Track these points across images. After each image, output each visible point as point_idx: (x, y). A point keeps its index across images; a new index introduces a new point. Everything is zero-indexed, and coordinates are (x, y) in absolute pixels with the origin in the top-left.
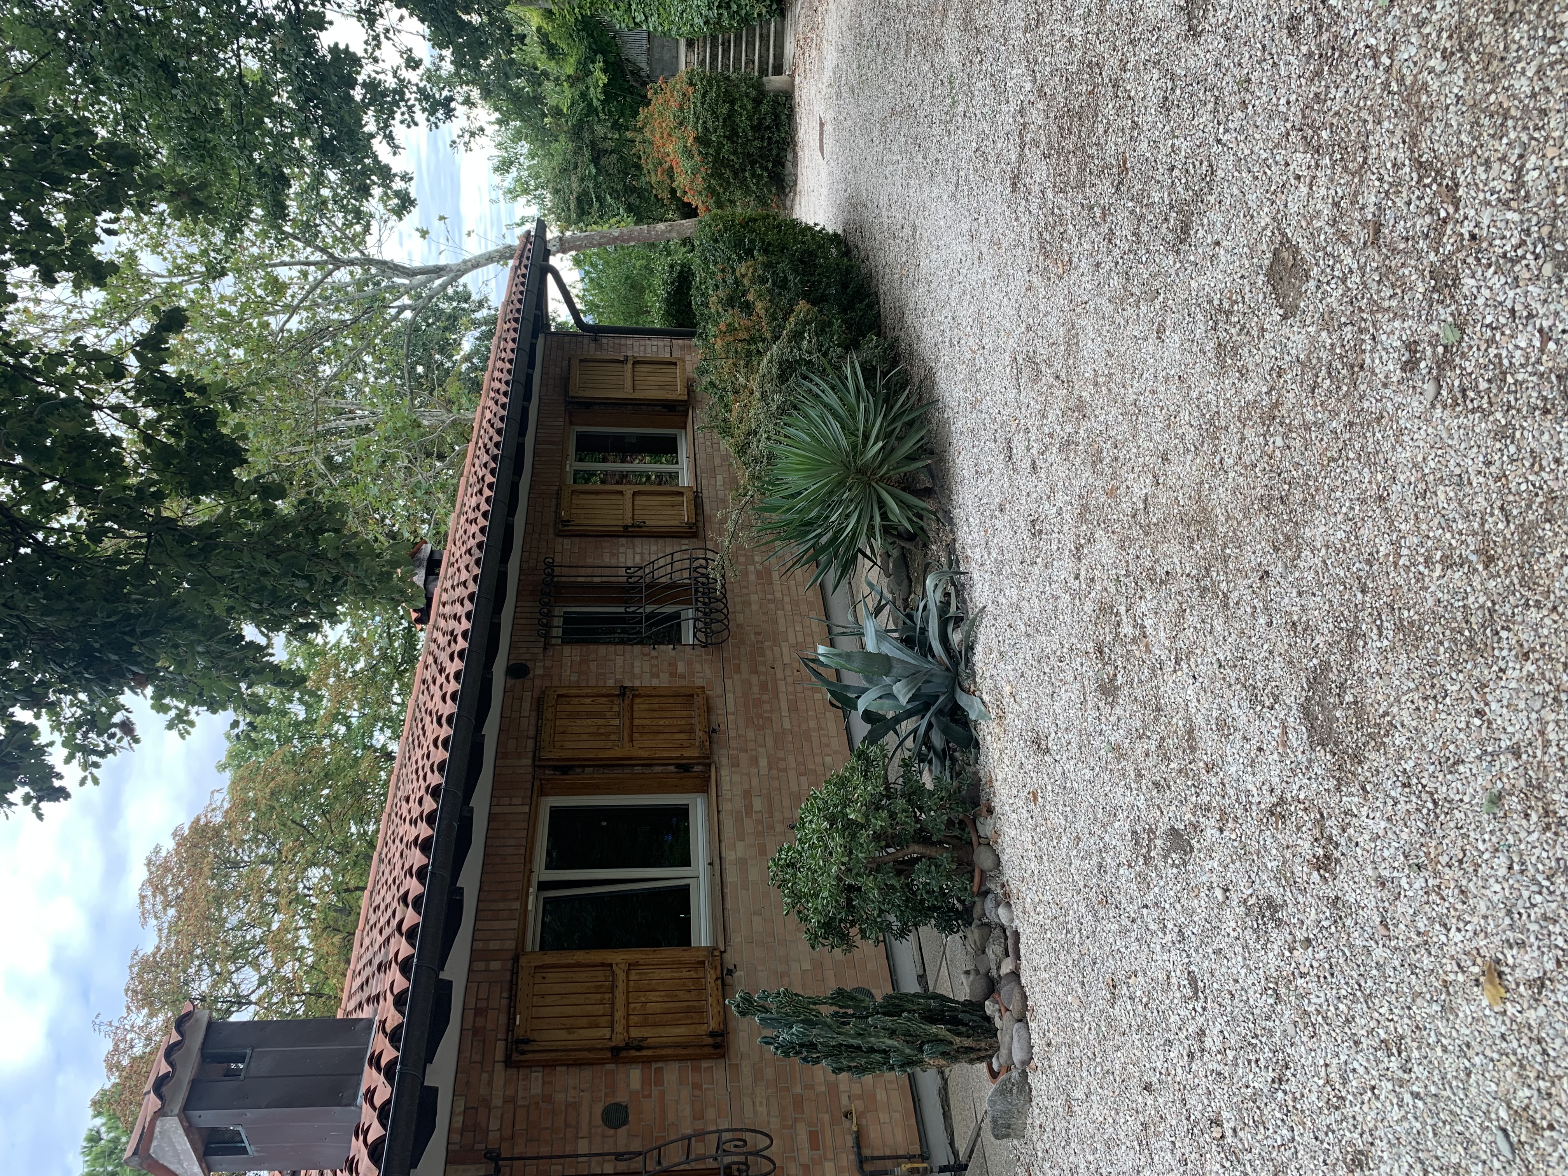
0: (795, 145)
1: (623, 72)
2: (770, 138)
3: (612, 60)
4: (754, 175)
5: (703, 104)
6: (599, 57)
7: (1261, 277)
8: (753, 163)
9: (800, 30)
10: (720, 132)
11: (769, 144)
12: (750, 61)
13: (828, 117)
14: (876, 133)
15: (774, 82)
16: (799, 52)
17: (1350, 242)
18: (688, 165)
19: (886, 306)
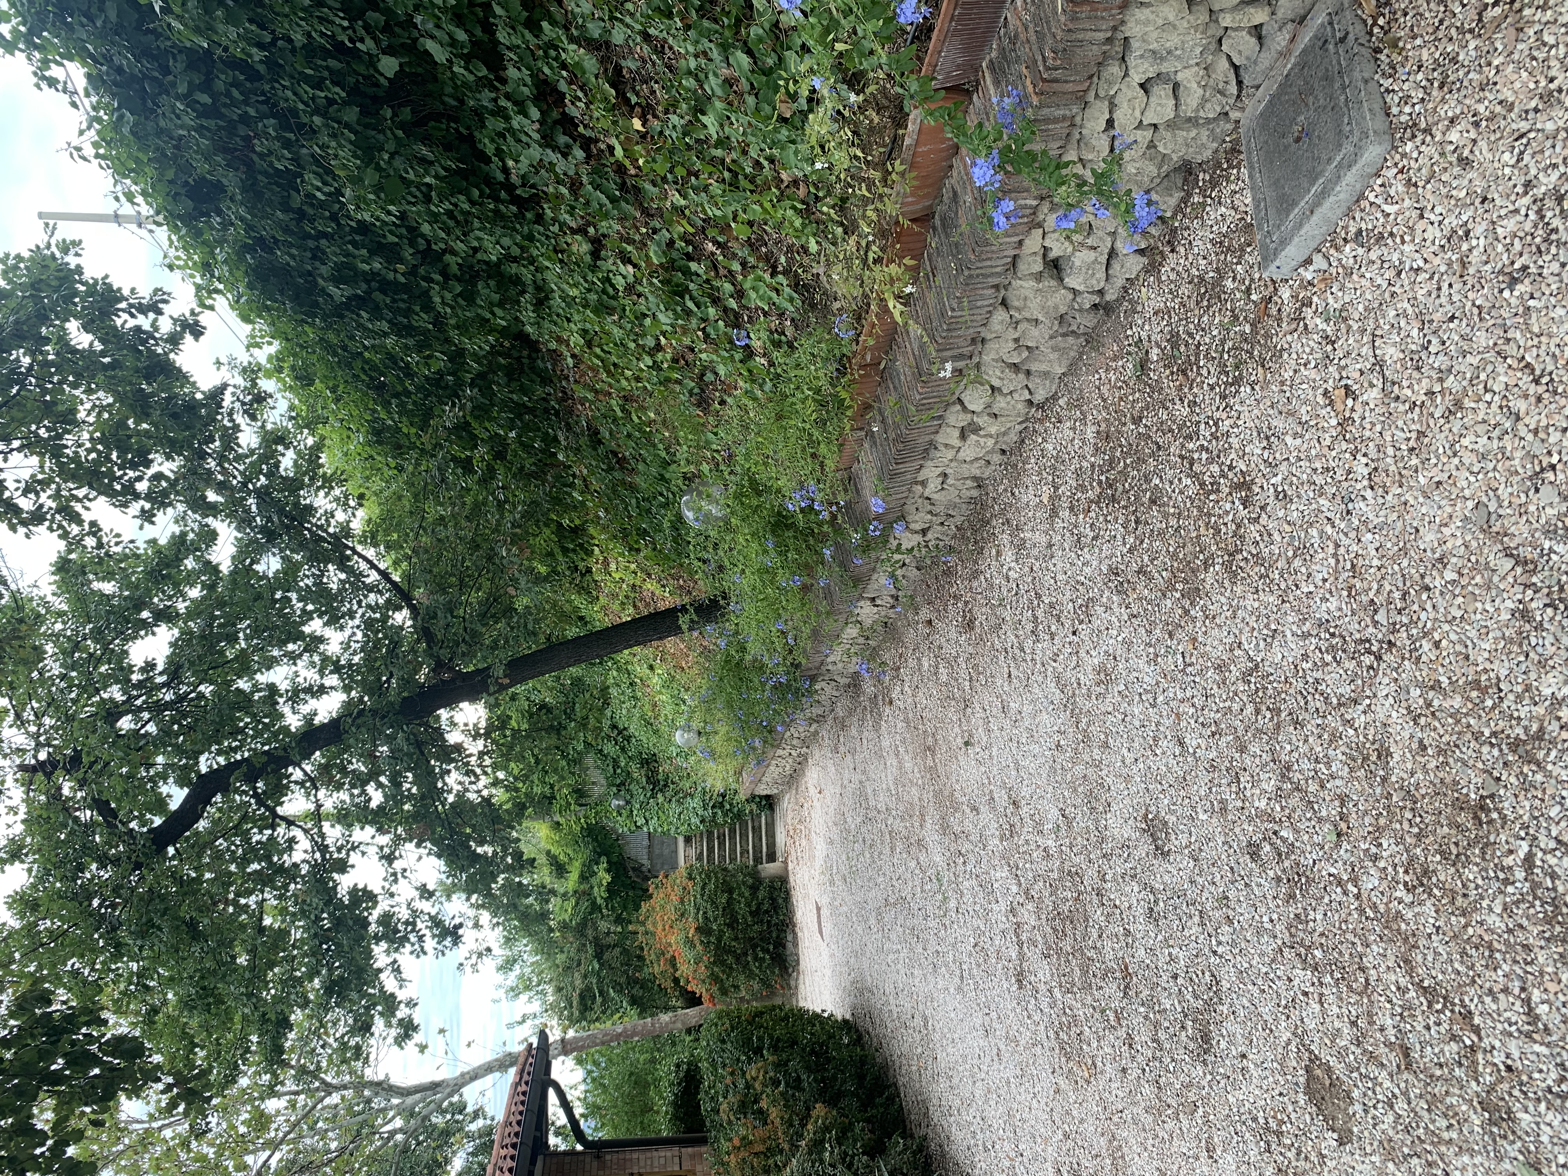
0: (794, 926)
1: (625, 869)
2: (769, 922)
3: (615, 859)
4: (756, 959)
5: (702, 895)
6: (604, 859)
7: (1301, 1095)
8: (754, 947)
9: (789, 821)
10: (721, 920)
11: (769, 927)
12: (744, 852)
13: (824, 901)
14: (872, 921)
15: (769, 869)
16: (790, 841)
17: (1382, 1065)
18: (690, 955)
19: (908, 1099)
